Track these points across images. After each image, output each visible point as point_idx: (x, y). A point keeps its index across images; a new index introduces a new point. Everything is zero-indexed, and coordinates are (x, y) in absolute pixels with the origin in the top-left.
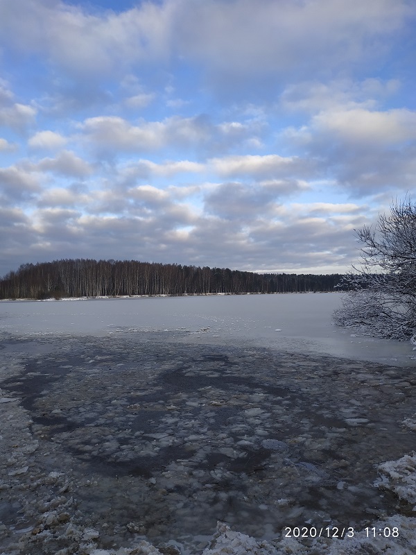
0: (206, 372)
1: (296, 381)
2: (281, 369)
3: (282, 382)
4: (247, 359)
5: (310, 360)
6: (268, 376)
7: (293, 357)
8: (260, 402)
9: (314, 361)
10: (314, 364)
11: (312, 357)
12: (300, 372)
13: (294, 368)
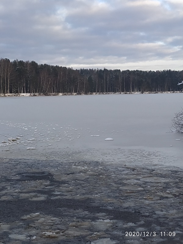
0: (27, 195)
1: (147, 202)
2: (125, 188)
3: (129, 204)
4: (77, 176)
5: (157, 175)
6: (109, 196)
7: (135, 172)
8: (107, 230)
9: (162, 176)
10: (163, 180)
11: (159, 172)
12: (149, 191)
13: (140, 186)
